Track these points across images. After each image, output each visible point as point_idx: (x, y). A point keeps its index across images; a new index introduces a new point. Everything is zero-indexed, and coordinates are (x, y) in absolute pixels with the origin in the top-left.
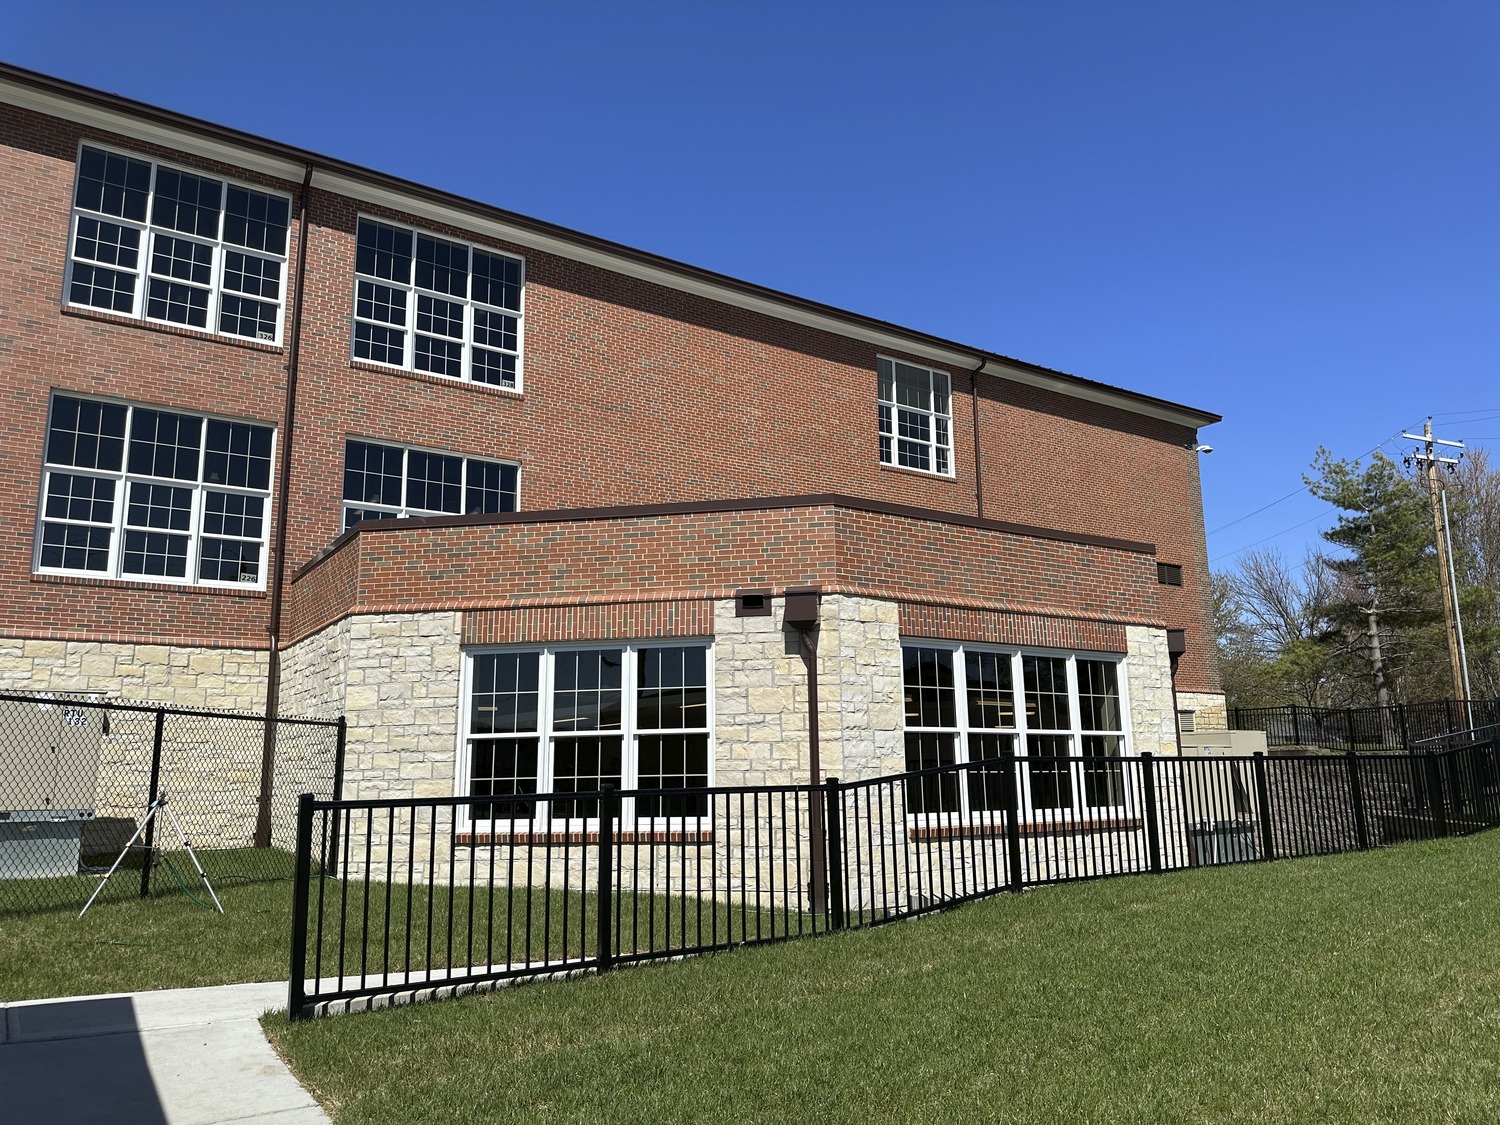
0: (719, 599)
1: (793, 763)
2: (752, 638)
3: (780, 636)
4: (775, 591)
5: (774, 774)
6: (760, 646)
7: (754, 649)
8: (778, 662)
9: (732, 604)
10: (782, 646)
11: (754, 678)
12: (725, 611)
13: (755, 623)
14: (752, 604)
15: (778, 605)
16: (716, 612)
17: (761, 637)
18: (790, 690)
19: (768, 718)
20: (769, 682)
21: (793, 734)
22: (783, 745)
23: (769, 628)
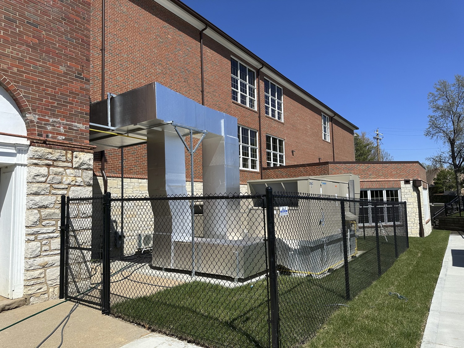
0: (401, 181)
1: (416, 212)
2: (407, 188)
3: (412, 188)
4: (411, 179)
5: (413, 214)
6: (409, 190)
7: (408, 191)
8: (412, 193)
9: (404, 182)
10: (413, 190)
11: (408, 196)
12: (402, 183)
13: (408, 185)
14: (407, 182)
15: (411, 182)
16: (401, 183)
17: (409, 188)
18: (414, 198)
19: (411, 203)
20: (411, 197)
21: (415, 206)
22: (414, 208)
23: (410, 186)
